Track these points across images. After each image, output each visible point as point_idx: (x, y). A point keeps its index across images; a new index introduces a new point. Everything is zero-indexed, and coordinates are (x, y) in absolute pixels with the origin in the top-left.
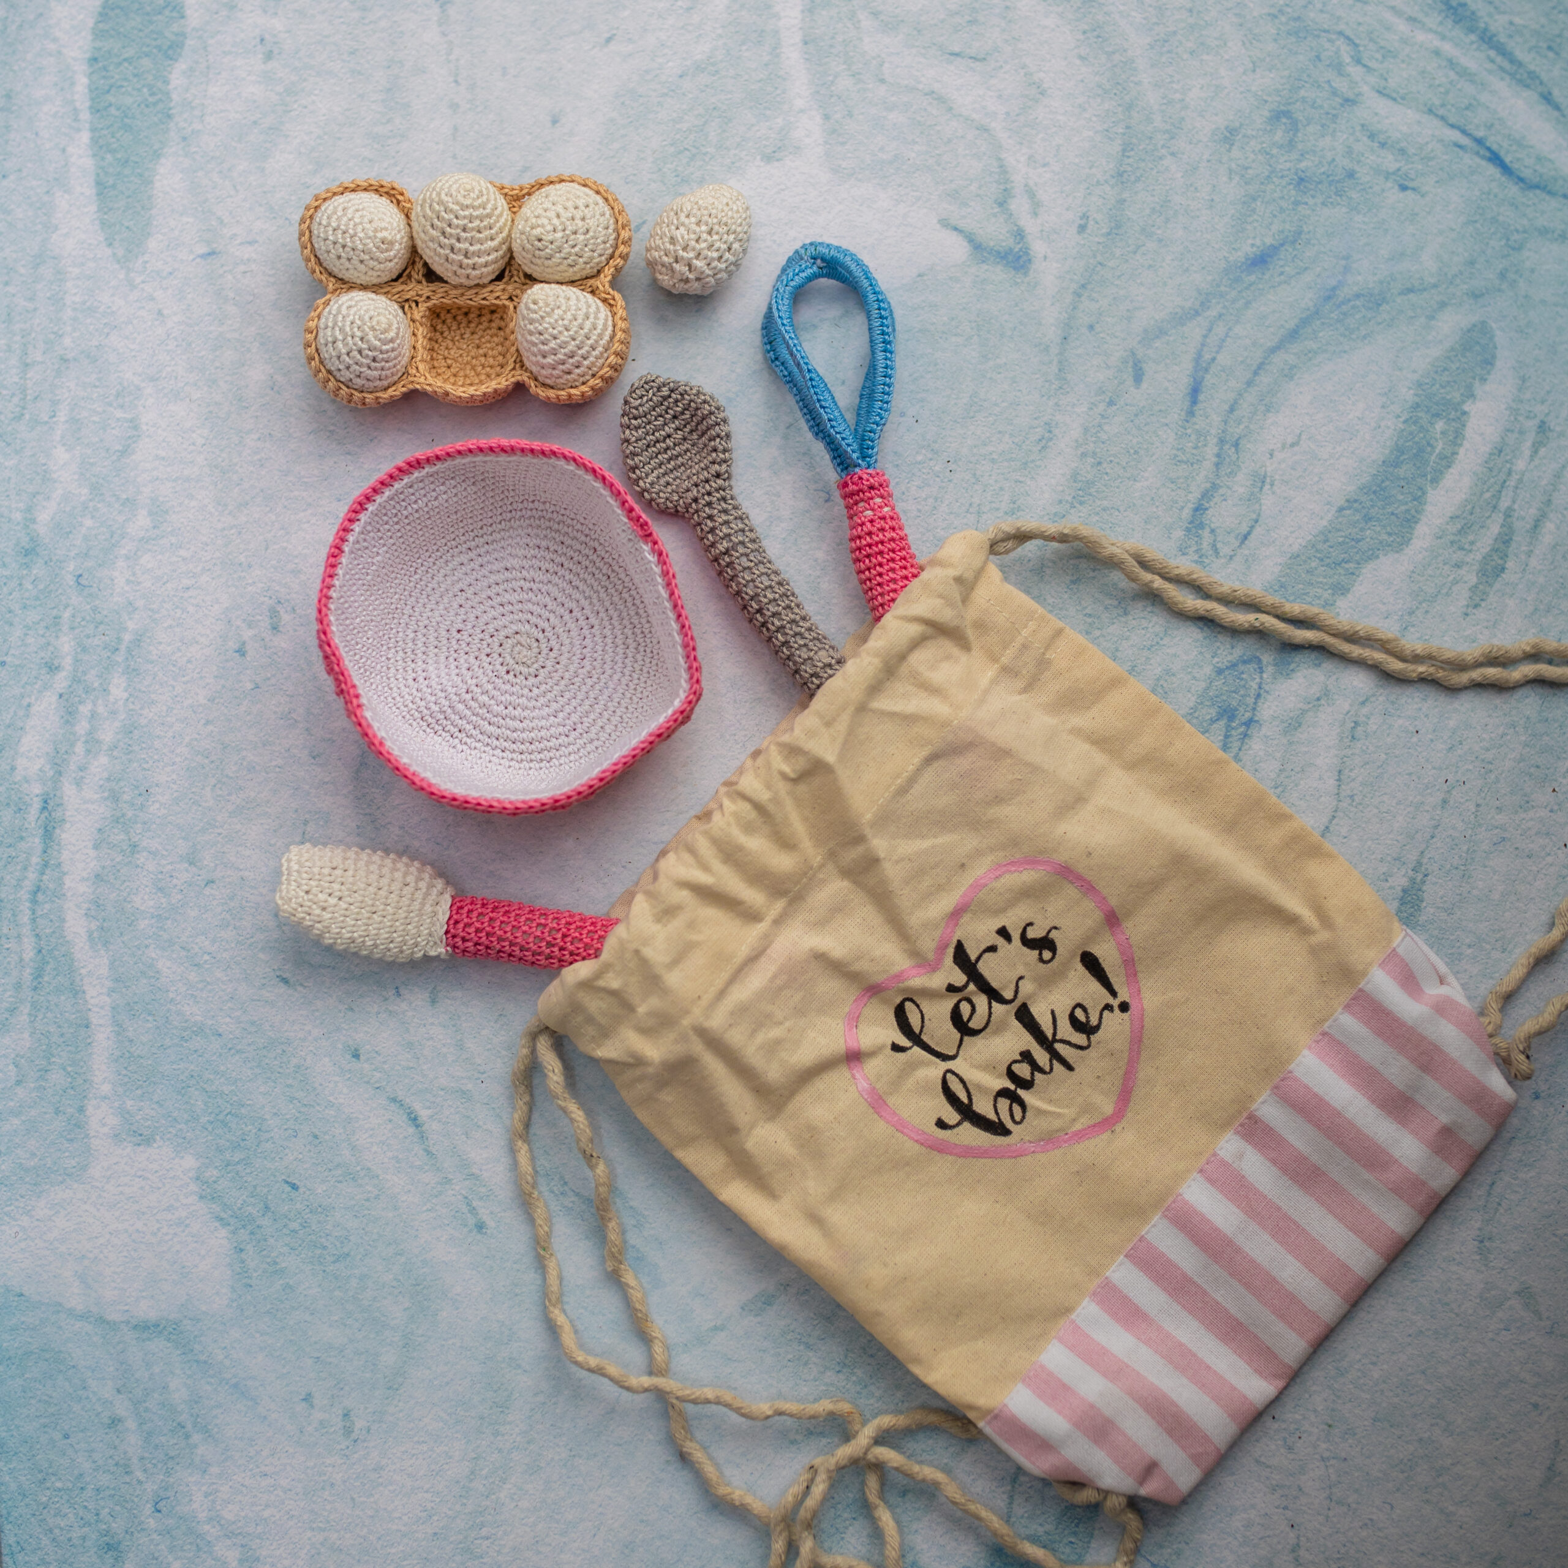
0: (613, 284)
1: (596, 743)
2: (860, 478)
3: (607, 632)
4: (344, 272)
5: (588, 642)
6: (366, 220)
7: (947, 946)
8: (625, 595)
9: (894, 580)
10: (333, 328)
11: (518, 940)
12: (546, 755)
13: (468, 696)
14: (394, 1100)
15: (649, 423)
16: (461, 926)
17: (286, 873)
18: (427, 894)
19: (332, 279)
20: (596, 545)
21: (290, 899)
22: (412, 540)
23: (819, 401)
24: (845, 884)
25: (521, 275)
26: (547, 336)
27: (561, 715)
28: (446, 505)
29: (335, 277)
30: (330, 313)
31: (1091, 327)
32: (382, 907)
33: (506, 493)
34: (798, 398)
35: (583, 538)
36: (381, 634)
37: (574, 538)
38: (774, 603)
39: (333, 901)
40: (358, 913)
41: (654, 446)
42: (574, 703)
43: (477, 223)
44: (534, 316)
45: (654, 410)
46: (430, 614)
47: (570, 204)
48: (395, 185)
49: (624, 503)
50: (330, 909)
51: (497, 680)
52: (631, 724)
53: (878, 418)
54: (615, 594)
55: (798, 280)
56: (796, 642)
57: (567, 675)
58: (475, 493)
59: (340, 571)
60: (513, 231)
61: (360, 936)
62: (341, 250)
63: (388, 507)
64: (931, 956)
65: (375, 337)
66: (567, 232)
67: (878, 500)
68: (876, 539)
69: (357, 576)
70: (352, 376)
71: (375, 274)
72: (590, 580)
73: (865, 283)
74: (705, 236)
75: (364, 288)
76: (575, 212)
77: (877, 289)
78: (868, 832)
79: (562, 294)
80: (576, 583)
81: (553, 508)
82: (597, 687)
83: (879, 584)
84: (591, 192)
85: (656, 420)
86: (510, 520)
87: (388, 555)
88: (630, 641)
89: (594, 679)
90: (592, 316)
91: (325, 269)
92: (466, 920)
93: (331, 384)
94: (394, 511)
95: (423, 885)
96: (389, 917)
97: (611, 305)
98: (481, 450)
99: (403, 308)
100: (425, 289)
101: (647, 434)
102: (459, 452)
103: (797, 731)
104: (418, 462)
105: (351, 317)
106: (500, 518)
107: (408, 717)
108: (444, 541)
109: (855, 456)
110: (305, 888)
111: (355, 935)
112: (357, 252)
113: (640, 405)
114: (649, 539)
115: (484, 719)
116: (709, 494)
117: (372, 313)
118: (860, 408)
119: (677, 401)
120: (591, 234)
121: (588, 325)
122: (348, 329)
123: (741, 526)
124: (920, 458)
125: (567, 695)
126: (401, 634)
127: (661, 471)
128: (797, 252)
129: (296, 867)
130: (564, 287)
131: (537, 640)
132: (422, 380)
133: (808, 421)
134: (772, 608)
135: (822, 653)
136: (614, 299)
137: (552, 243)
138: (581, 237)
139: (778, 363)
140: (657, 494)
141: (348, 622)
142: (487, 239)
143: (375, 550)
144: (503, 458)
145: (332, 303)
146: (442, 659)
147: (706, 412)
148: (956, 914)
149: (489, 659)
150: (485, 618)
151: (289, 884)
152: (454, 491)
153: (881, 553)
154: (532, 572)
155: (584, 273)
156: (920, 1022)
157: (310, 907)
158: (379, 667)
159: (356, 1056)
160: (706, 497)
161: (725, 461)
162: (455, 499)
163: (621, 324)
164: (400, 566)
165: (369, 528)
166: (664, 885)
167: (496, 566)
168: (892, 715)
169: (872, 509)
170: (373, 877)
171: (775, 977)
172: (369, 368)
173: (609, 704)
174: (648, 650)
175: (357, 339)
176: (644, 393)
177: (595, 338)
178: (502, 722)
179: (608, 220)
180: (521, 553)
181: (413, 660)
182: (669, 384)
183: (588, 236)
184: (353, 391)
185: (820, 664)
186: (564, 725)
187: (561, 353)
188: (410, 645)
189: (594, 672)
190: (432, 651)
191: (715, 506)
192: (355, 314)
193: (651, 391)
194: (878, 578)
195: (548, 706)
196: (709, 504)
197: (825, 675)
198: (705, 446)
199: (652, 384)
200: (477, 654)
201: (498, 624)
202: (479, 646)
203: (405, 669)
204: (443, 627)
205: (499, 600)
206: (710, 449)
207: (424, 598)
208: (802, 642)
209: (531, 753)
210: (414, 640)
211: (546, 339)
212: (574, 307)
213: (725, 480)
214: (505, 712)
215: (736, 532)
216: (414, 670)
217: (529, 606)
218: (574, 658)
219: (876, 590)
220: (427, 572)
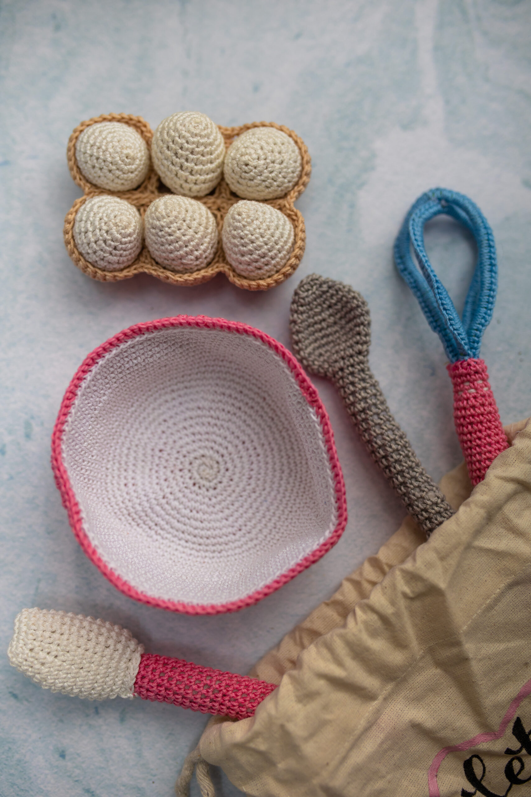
0: (296, 205)
1: (255, 542)
2: (469, 365)
3: (269, 460)
4: (97, 178)
5: (254, 466)
6: (116, 139)
7: (509, 722)
8: (284, 434)
9: (490, 444)
10: (86, 222)
11: (188, 696)
12: (219, 548)
13: (164, 501)
14: (88, 791)
15: (311, 309)
16: (146, 680)
17: (17, 631)
18: (124, 653)
19: (89, 185)
20: (266, 395)
21: (18, 654)
22: (131, 384)
23: (443, 304)
24: (438, 671)
25: (228, 192)
26: (246, 240)
27: (231, 519)
28: (158, 361)
29: (91, 183)
30: (84, 210)
32: (87, 665)
33: (204, 354)
34: (421, 299)
35: (256, 390)
36: (103, 451)
37: (250, 389)
38: (396, 453)
39: (50, 658)
40: (68, 669)
41: (313, 326)
42: (241, 510)
43: (202, 148)
44: (238, 224)
45: (316, 300)
46: (140, 436)
47: (270, 141)
49: (298, 375)
50: (47, 665)
51: (186, 491)
52: (282, 531)
53: (483, 321)
54: (277, 432)
55: (427, 214)
56: (411, 484)
57: (238, 490)
58: (181, 353)
59: (73, 410)
60: (226, 158)
61: (69, 686)
62: (95, 161)
63: (114, 362)
64: (497, 728)
65: (118, 231)
66: (268, 161)
67: (480, 382)
68: (478, 411)
69: (87, 412)
70: (97, 259)
71: (120, 182)
72: (259, 420)
75: (111, 193)
76: (274, 147)
78: (463, 639)
79: (260, 209)
80: (249, 421)
81: (236, 366)
82: (259, 500)
83: (478, 446)
84: (285, 135)
85: (316, 307)
86: (204, 373)
87: (112, 395)
88: (285, 468)
89: (257, 494)
90: (281, 227)
91: (84, 177)
92: (150, 677)
93: (81, 263)
94: (119, 365)
95: (120, 647)
96: (92, 673)
97: (293, 220)
98: (189, 324)
99: (139, 210)
100: (156, 198)
101: (309, 317)
102: (172, 324)
104: (140, 329)
105: (100, 215)
106: (197, 370)
107: (119, 513)
108: (154, 384)
109: (466, 347)
110: (30, 646)
111: (66, 684)
112: (107, 163)
113: (307, 297)
115: (174, 518)
116: (352, 366)
117: (117, 213)
118: (465, 311)
119: (332, 295)
120: (284, 164)
121: (277, 234)
122: (97, 223)
123: (374, 391)
124: (499, 349)
125: (237, 504)
126: (118, 451)
127: (316, 345)
128: (425, 194)
129: (24, 628)
130: (261, 204)
131: (218, 463)
132: (149, 266)
133: (428, 317)
134: (395, 456)
135: (431, 494)
136: (296, 215)
137: (255, 168)
138: (277, 166)
139: (406, 272)
140: (313, 362)
141: (77, 447)
142: (207, 163)
143: (102, 392)
144: (205, 331)
145: (87, 202)
146: (147, 471)
147: (354, 305)
148: (518, 700)
149: (181, 474)
150: (181, 442)
151: (18, 641)
152: (166, 352)
153: (481, 422)
154: (218, 412)
155: (275, 194)
156: (482, 773)
157: (32, 662)
158: (100, 476)
159: (63, 755)
160: (350, 368)
161: (366, 343)
162: (165, 357)
163: (300, 236)
164: (121, 402)
165: (99, 377)
166: (306, 675)
167: (192, 405)
168: (488, 551)
169: (476, 389)
170: (82, 641)
171: (382, 743)
172: (111, 254)
173: (267, 513)
174: (298, 476)
175: (104, 232)
176: (310, 288)
177: (281, 244)
178: (187, 521)
179: (297, 156)
180: (211, 397)
181: (125, 470)
182: (328, 282)
183: (282, 166)
184: (97, 270)
185: (429, 502)
186: (233, 527)
187: (255, 254)
188: (124, 458)
189: (257, 489)
190: (140, 464)
191: (356, 375)
192: (103, 213)
193: (315, 287)
194: (477, 441)
195: (222, 512)
196: (352, 374)
197: (433, 511)
198: (351, 330)
199: (316, 282)
200: (172, 468)
201: (189, 448)
202: (175, 463)
203: (119, 476)
204: (149, 447)
205: (192, 430)
206: (355, 332)
207: (136, 425)
208: (416, 484)
209: (207, 545)
210: (127, 455)
211: (246, 243)
212: (268, 220)
213: (364, 356)
214: (191, 514)
215: (371, 396)
216: (125, 478)
217: (214, 437)
218: (244, 477)
219: (475, 449)
220: (141, 406)
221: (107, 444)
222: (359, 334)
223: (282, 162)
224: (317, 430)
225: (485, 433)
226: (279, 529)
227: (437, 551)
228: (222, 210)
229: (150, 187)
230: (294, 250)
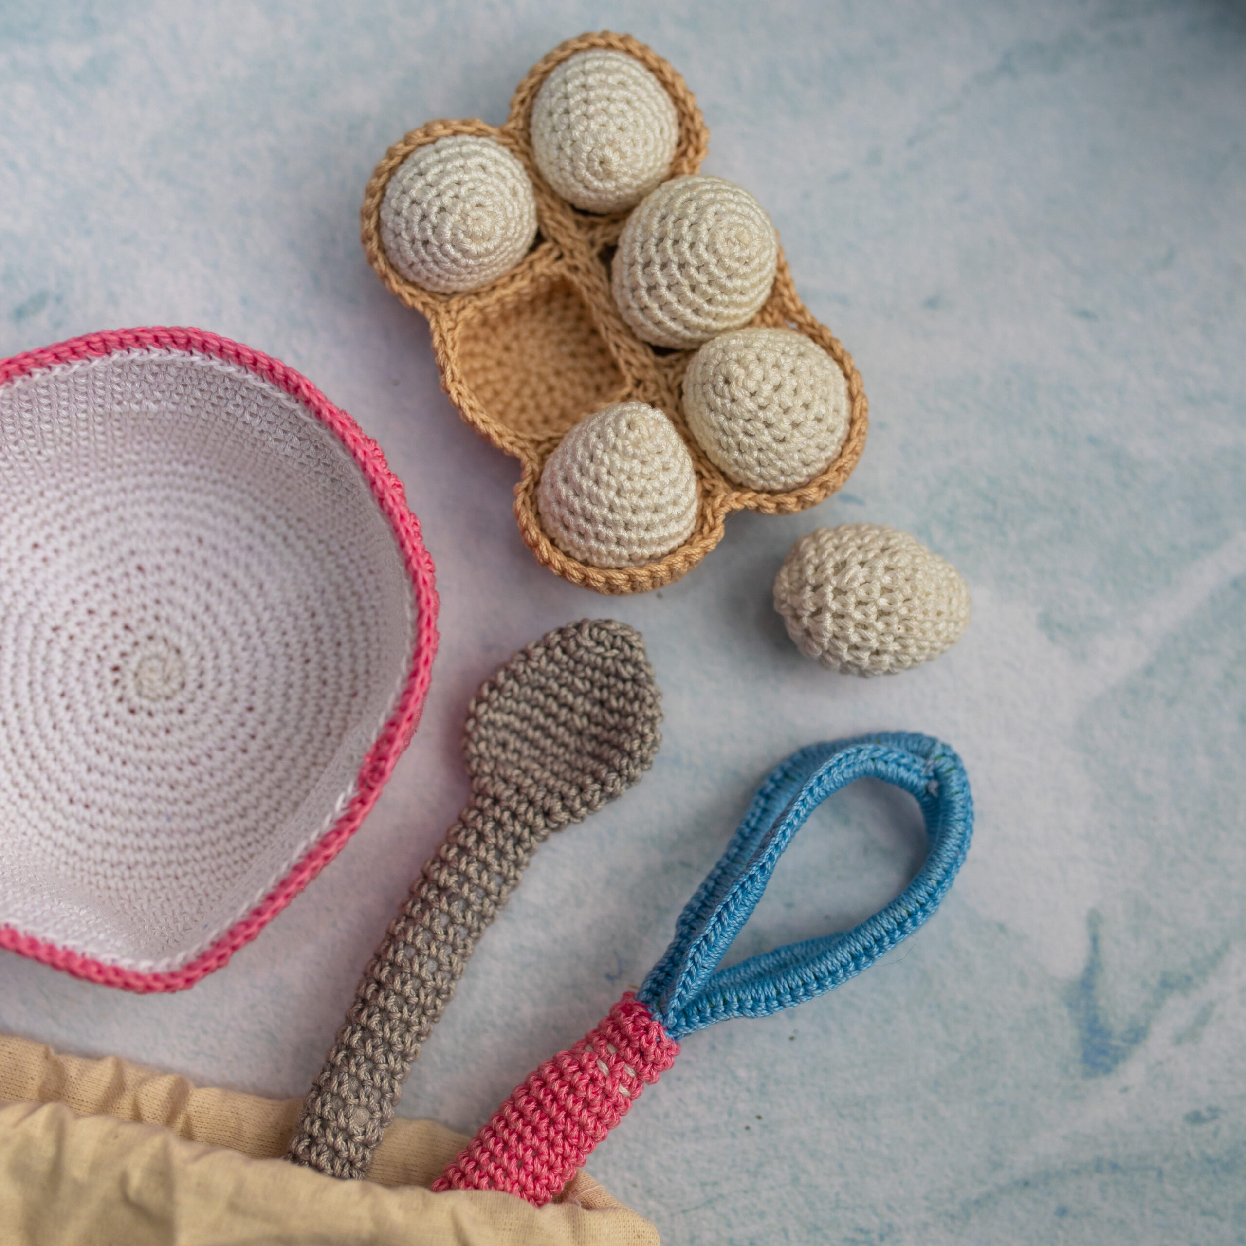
0: (731, 516)
1: (81, 848)
2: (647, 1029)
3: (249, 776)
4: (539, 131)
5: (219, 756)
6: (621, 121)
9: (522, 1165)
10: (440, 161)
12: (30, 790)
13: (47, 633)
15: (573, 673)
19: (521, 123)
20: (362, 693)
22: (214, 436)
23: (726, 906)
25: (675, 381)
26: (592, 468)
27: (95, 777)
28: (282, 458)
29: (528, 125)
30: (464, 145)
31: (1062, 1212)
34: (724, 863)
35: (361, 669)
36: (66, 466)
37: (353, 657)
38: (400, 1001)
41: (547, 696)
42: (123, 785)
44: (611, 435)
45: (594, 669)
46: (142, 515)
47: (807, 394)
48: (703, 137)
49: (394, 723)
51: (94, 661)
52: (130, 884)
53: (750, 1002)
54: (309, 757)
55: (889, 769)
56: (358, 1065)
57: (156, 754)
58: (326, 489)
59: (77, 366)
60: (724, 336)
62: (561, 110)
63: (218, 381)
65: (454, 227)
66: (761, 414)
67: (630, 1071)
68: (570, 1103)
69: (100, 392)
70: (391, 224)
71: (557, 173)
72: (309, 711)
73: (937, 874)
74: (872, 610)
75: (534, 171)
76: (799, 407)
77: (939, 895)
80: (294, 693)
82: (163, 806)
83: (506, 1144)
84: (845, 412)
85: (583, 679)
86: (330, 553)
87: (169, 416)
88: (253, 815)
89: (171, 795)
90: (663, 516)
91: (531, 107)
93: (370, 202)
94: (221, 392)
97: (699, 532)
98: (364, 468)
99: (536, 242)
100: (584, 257)
101: (557, 678)
102: (343, 439)
103: (196, 1168)
104: (298, 388)
105: (466, 177)
106: (325, 537)
108: (249, 478)
109: (675, 1003)
112: (568, 135)
113: (587, 649)
114: (364, 790)
115: (31, 672)
116: (514, 815)
117: (488, 202)
119: (624, 694)
120: (781, 448)
121: (644, 517)
122: (446, 181)
123: (492, 886)
124: (742, 1073)
125: (129, 770)
126: (89, 492)
127: (517, 724)
128: (933, 741)
131: (183, 685)
132: (446, 324)
134: (392, 1003)
135: (363, 1114)
136: (711, 529)
137: (733, 400)
138: (767, 437)
139: (762, 802)
140: (481, 739)
142: (689, 305)
143: (158, 394)
145: (482, 140)
146: (87, 567)
147: (627, 746)
149: (121, 632)
150: (178, 595)
152: (305, 460)
153: (552, 1122)
154: (272, 626)
158: (18, 489)
160: (507, 814)
161: (573, 813)
162: (298, 466)
163: (678, 562)
164: (175, 440)
165: (174, 371)
167: (259, 571)
169: (612, 1072)
172: (413, 242)
173: (147, 836)
174: (252, 849)
175: (438, 203)
176: (607, 643)
177: (634, 536)
178: (40, 700)
179: (818, 460)
180: (292, 595)
181: (63, 528)
182: (641, 670)
183: (774, 445)
184: (375, 238)
185: (342, 1120)
186: (83, 789)
187: (582, 501)
188: (83, 512)
189: (181, 788)
190: (92, 546)
191: (500, 834)
192: (473, 180)
193: (615, 652)
194: (514, 1136)
195: (98, 752)
196: (499, 824)
197: (331, 1139)
198: (583, 771)
199: (627, 648)
200: (121, 610)
201: (178, 617)
202: (134, 607)
203: (45, 523)
204: (134, 543)
205: (213, 600)
206: (580, 780)
207: (159, 495)
208: (363, 1074)
209: (20, 765)
210: (93, 513)
211: (588, 470)
212: (657, 484)
213: (546, 826)
214: (56, 698)
215: (478, 886)
216: (49, 537)
217: (225, 648)
218: (186, 750)
219: (496, 1144)
220: (198, 479)
221: (86, 465)
222: (582, 789)
223: (783, 440)
224: (320, 824)
225: (536, 1142)
226: (131, 877)
227: (239, 1189)
228: (641, 388)
229: (598, 233)
230: (641, 567)
